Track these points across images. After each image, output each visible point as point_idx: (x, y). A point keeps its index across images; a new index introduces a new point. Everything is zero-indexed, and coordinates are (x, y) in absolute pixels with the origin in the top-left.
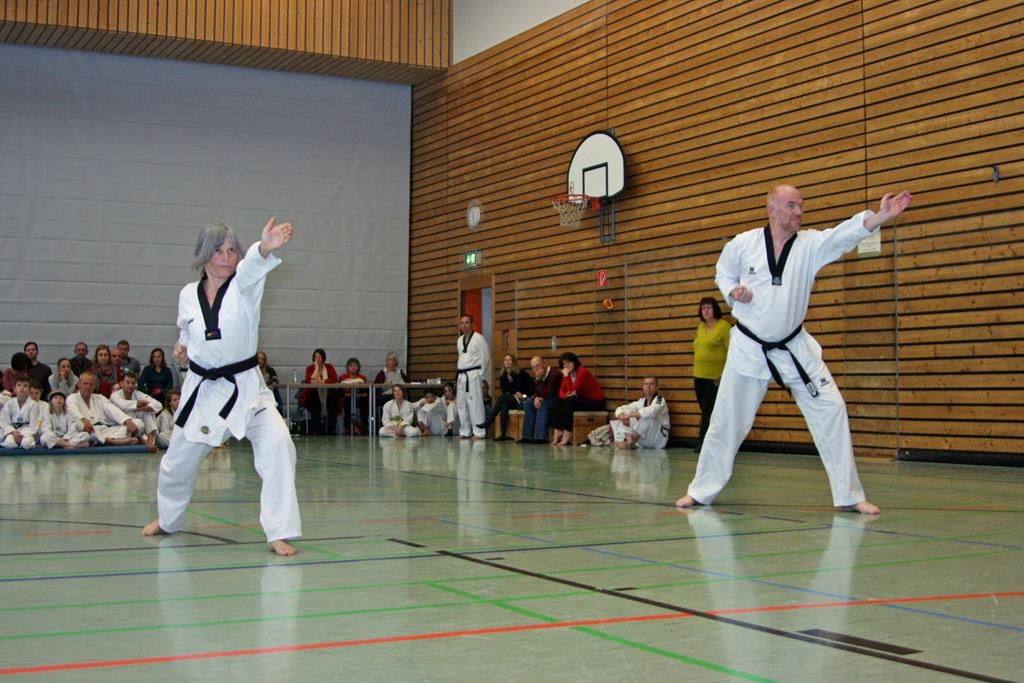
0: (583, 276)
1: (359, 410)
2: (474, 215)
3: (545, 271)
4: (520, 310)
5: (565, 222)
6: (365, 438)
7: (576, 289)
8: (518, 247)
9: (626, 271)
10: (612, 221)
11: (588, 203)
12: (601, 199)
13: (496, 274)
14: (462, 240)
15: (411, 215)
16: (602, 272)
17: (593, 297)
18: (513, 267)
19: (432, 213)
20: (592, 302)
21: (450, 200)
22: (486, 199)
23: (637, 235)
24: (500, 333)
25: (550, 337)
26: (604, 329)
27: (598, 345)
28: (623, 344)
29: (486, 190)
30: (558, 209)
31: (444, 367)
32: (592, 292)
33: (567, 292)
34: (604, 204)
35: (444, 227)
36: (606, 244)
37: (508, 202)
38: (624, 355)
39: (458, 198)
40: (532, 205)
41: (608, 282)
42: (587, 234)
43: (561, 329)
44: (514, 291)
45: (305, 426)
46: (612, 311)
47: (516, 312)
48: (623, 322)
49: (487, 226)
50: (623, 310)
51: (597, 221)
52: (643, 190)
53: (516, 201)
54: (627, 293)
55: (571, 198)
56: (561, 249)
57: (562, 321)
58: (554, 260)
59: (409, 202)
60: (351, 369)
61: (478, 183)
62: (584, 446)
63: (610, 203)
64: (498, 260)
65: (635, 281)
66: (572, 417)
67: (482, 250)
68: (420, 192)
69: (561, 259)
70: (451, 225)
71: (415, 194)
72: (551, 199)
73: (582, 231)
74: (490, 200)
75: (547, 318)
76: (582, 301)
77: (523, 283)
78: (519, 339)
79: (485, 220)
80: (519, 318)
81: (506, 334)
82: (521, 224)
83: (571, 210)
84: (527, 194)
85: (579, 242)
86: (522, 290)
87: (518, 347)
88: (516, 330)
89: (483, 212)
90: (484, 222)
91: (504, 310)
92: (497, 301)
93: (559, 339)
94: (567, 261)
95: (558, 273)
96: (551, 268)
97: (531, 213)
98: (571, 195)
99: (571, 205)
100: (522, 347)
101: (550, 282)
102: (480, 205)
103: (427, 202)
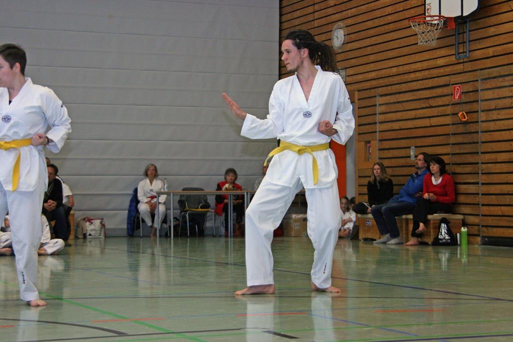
0: (439, 91)
1: (235, 214)
2: (338, 37)
3: (404, 87)
4: (381, 123)
5: (421, 41)
6: (242, 239)
7: (433, 102)
8: (379, 66)
9: (480, 85)
10: (466, 39)
11: (444, 22)
12: (456, 18)
13: (359, 91)
15: (281, 38)
16: (457, 87)
17: (449, 110)
18: (374, 83)
20: (449, 115)
22: (350, 21)
23: (490, 52)
24: (363, 143)
25: (409, 147)
26: (459, 139)
27: (453, 154)
28: (478, 153)
29: (350, 13)
30: (416, 29)
32: (449, 105)
33: (424, 106)
34: (459, 24)
36: (462, 61)
37: (370, 24)
38: (478, 163)
39: (323, 21)
40: (392, 27)
41: (463, 97)
42: (443, 52)
43: (419, 140)
44: (375, 105)
45: (187, 230)
46: (466, 123)
47: (377, 124)
48: (478, 132)
49: (349, 46)
50: (478, 122)
51: (451, 40)
52: (496, 9)
53: (377, 22)
54: (481, 106)
55: (428, 19)
56: (418, 66)
57: (420, 132)
58: (412, 76)
59: (278, 25)
60: (229, 178)
61: (343, 7)
63: (465, 23)
64: (360, 77)
65: (489, 94)
67: (346, 68)
68: (289, 16)
69: (419, 75)
71: (284, 18)
72: (409, 21)
73: (438, 50)
74: (353, 23)
75: (406, 130)
76: (439, 114)
77: (384, 98)
78: (380, 150)
79: (348, 41)
80: (380, 130)
81: (368, 145)
82: (381, 45)
83: (428, 30)
84: (387, 17)
85: (435, 60)
86: (383, 104)
87: (380, 157)
88: (377, 141)
89: (346, 34)
90: (347, 43)
91: (366, 123)
92: (360, 115)
93: (417, 149)
94: (425, 78)
95: (416, 88)
96: (409, 83)
97: (391, 34)
98: (428, 16)
99: (428, 25)
100: (383, 157)
101: (409, 97)
102: (344, 27)
103: (296, 26)
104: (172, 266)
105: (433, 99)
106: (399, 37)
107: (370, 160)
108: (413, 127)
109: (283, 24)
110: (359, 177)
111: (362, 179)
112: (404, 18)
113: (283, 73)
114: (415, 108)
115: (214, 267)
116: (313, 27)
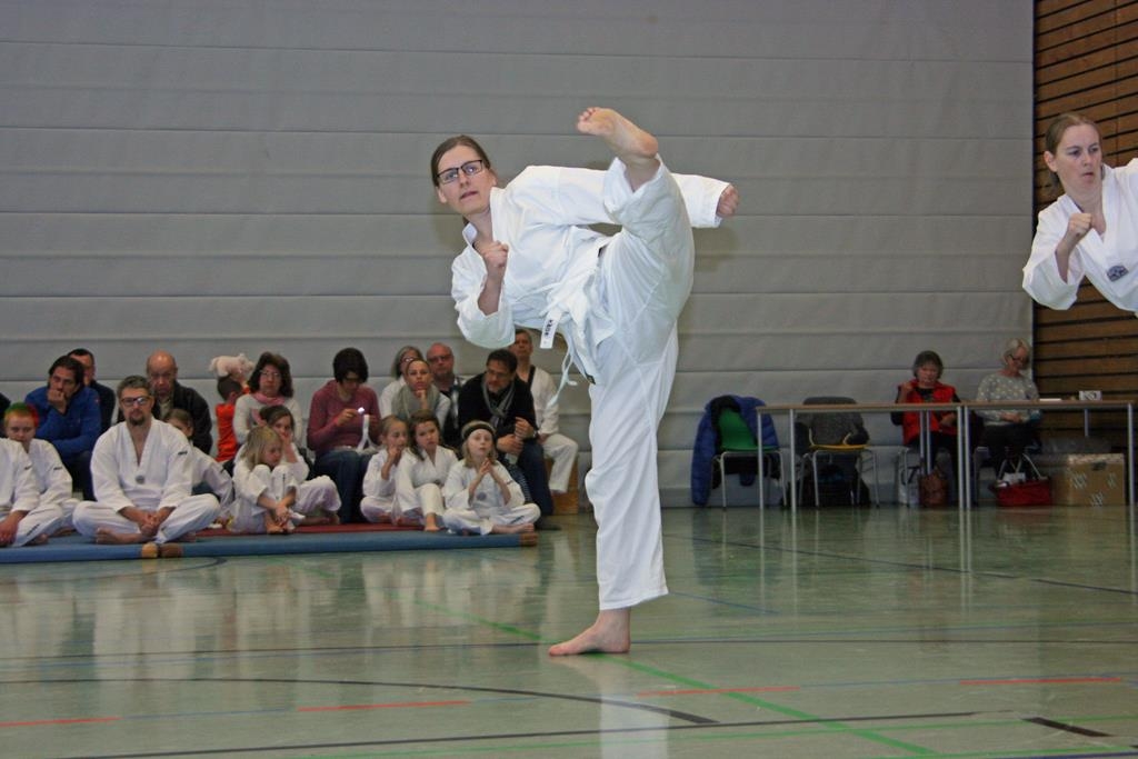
15: (1037, 52)
19: (1081, 47)
31: (1114, 365)
35: (1108, 74)
71: (1045, 7)
103: (1071, 24)
104: (795, 571)
109: (1042, 20)
115: (895, 576)
116: (1114, 25)
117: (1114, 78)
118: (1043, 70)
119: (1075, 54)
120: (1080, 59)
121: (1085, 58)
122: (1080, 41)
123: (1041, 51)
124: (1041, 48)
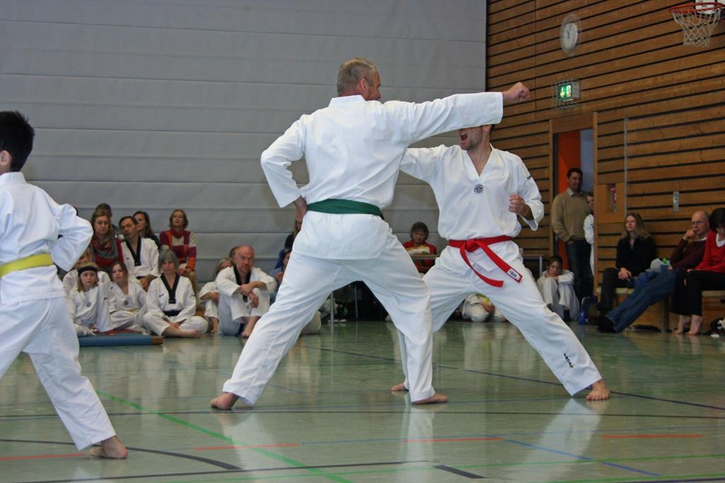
2: (570, 35)
3: (664, 106)
4: (631, 157)
5: (688, 40)
7: (705, 128)
8: (628, 75)
11: (722, 13)
13: (599, 112)
14: (555, 68)
15: (488, 36)
19: (514, 33)
21: (538, 15)
22: (586, 12)
24: (604, 187)
25: (672, 193)
30: (681, 23)
33: (693, 133)
35: (531, 51)
39: (549, 11)
40: (647, 19)
43: (685, 182)
44: (623, 132)
45: (355, 309)
47: (626, 160)
49: (586, 48)
53: (625, 14)
55: (698, 7)
56: (685, 76)
57: (687, 171)
59: (485, 18)
60: (415, 236)
62: (715, 336)
64: (601, 92)
66: (701, 296)
67: (581, 79)
69: (684, 87)
70: (540, 48)
72: (670, 11)
73: (713, 52)
74: (592, 14)
75: (666, 168)
76: (714, 145)
77: (635, 122)
78: (629, 196)
79: (583, 41)
80: (630, 168)
81: (612, 189)
82: (631, 45)
83: (698, 24)
84: (639, 5)
85: (709, 66)
86: (633, 131)
87: (629, 207)
88: (626, 183)
89: (581, 29)
90: (582, 43)
91: (610, 157)
92: (601, 146)
93: (683, 195)
94: (693, 92)
95: (681, 108)
96: (671, 101)
97: (645, 29)
98: (699, 4)
99: (698, 17)
100: (633, 206)
101: (671, 121)
102: (577, 21)
103: (509, 19)
105: (706, 123)
106: (657, 34)
107: (615, 210)
108: (677, 163)
109: (490, 17)
110: (600, 235)
111: (603, 238)
112: (664, 6)
113: (491, 86)
114: (679, 136)
116: (534, 20)
117: (534, 54)
118: (492, 47)
119: (512, 38)
120: (514, 42)
121: (518, 40)
122: (514, 30)
123: (490, 36)
124: (490, 33)
